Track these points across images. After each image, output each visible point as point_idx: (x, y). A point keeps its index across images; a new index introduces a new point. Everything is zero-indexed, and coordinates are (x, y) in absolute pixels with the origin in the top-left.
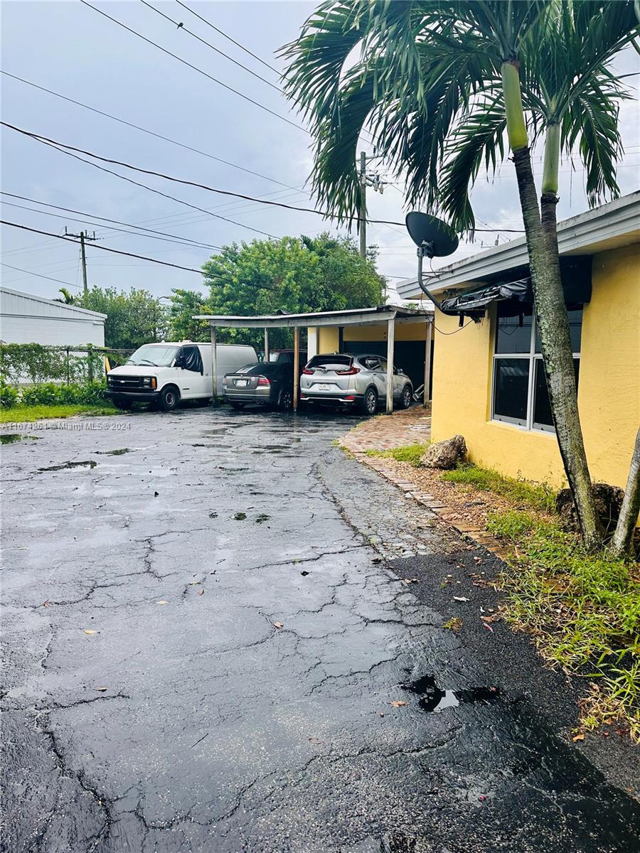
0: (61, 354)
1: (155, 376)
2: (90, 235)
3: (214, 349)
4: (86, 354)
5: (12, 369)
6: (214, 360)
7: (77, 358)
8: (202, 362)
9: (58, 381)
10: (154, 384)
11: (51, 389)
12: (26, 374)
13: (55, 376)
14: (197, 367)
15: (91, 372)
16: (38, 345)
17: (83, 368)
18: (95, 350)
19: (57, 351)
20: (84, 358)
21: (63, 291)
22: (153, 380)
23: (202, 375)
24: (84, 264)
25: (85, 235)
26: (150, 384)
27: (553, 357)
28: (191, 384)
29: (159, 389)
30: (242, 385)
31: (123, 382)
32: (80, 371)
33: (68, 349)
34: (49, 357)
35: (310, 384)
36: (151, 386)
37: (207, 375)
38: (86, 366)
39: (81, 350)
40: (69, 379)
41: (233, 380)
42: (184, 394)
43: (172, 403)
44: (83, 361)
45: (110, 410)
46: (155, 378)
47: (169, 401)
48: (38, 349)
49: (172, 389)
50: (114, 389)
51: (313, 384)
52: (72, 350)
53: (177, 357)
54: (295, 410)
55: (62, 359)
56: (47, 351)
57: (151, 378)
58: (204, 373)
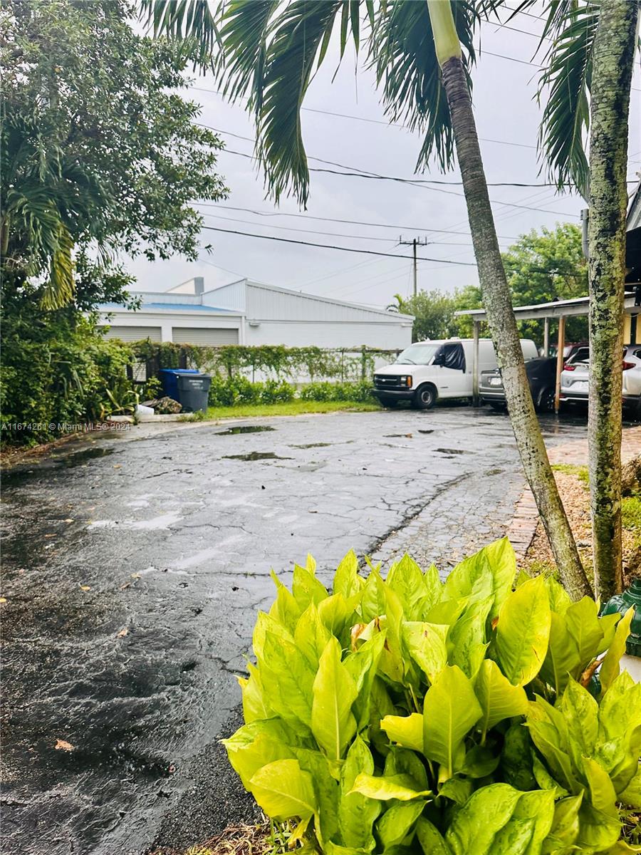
0: (337, 355)
1: (410, 374)
2: (422, 240)
3: (476, 345)
4: (360, 355)
5: (293, 370)
6: (476, 357)
7: (351, 359)
8: (464, 361)
9: (332, 380)
10: (409, 383)
11: (324, 386)
12: (305, 374)
13: (330, 374)
14: (459, 365)
15: (364, 371)
16: (316, 348)
17: (356, 368)
18: (368, 351)
19: (333, 352)
20: (358, 359)
21: (397, 297)
22: (409, 378)
23: (464, 372)
24: (415, 270)
25: (417, 241)
26: (406, 382)
27: (502, 346)
28: (451, 383)
29: (414, 387)
30: (497, 384)
31: (384, 380)
32: (353, 371)
33: (343, 351)
34: (326, 358)
35: (570, 382)
36: (407, 385)
37: (470, 373)
38: (360, 366)
39: (355, 351)
40: (343, 377)
41: (488, 377)
42: (443, 392)
43: (429, 401)
44: (356, 361)
45: (372, 407)
46: (411, 377)
47: (426, 399)
48: (317, 351)
49: (429, 387)
50: (378, 387)
51: (574, 382)
52: (346, 351)
53: (437, 355)
54: (557, 412)
55: (337, 360)
56: (325, 353)
57: (407, 376)
58: (467, 370)
